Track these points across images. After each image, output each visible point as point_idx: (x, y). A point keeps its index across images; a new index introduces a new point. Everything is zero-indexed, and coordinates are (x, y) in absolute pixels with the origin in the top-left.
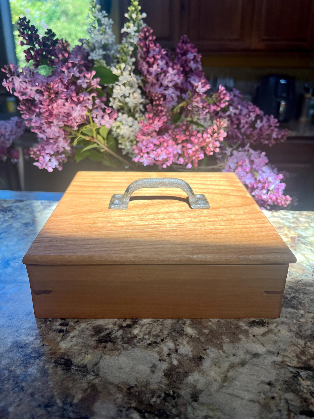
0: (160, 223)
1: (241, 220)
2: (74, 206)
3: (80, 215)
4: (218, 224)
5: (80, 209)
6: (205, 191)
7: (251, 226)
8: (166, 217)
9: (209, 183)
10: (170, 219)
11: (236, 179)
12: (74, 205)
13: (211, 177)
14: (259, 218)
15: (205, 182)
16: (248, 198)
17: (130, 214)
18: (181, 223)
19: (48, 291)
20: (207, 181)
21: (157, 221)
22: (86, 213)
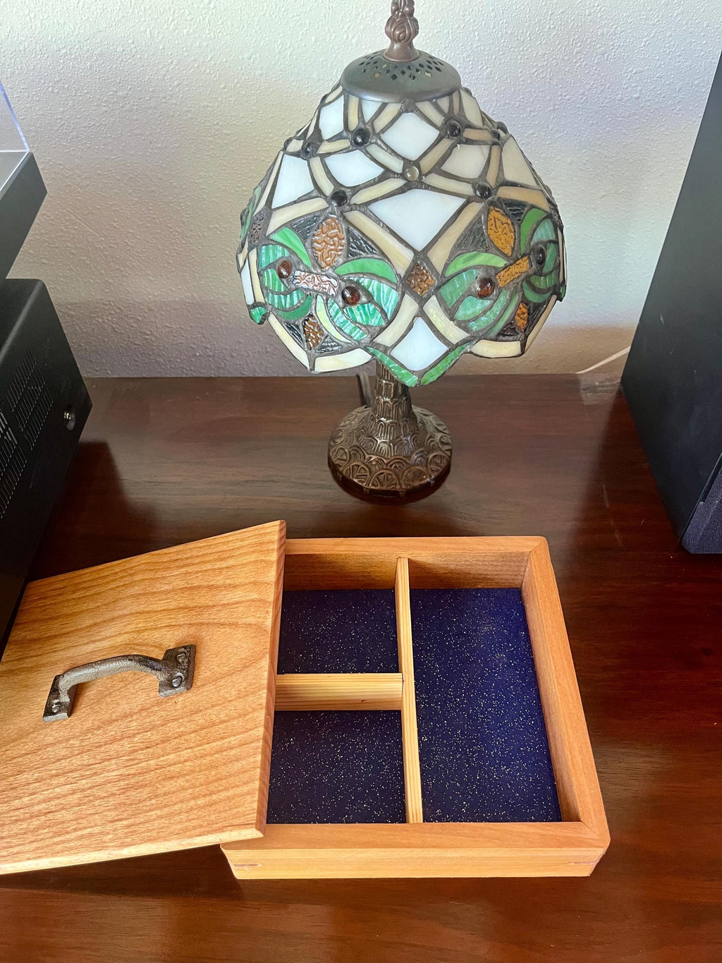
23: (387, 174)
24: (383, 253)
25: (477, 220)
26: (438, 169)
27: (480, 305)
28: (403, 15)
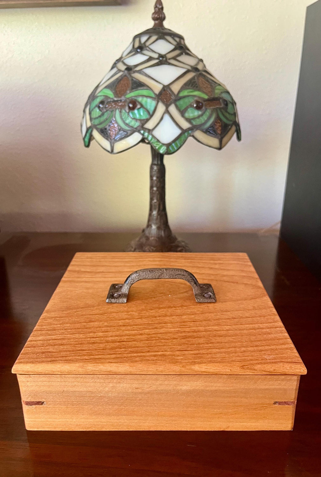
0: (161, 322)
1: (249, 317)
2: (70, 299)
3: (75, 310)
4: (224, 324)
5: (76, 302)
6: (212, 277)
7: (259, 326)
8: (168, 314)
9: (217, 266)
10: (172, 316)
11: (248, 262)
12: (69, 297)
13: (219, 259)
14: (269, 315)
15: (213, 266)
16: (259, 287)
17: (130, 310)
18: (184, 322)
19: (40, 402)
20: (215, 264)
21: (158, 318)
22: (82, 308)
23: (151, 59)
24: (148, 86)
25: (193, 78)
26: (174, 58)
27: (197, 113)
28: (159, 9)
